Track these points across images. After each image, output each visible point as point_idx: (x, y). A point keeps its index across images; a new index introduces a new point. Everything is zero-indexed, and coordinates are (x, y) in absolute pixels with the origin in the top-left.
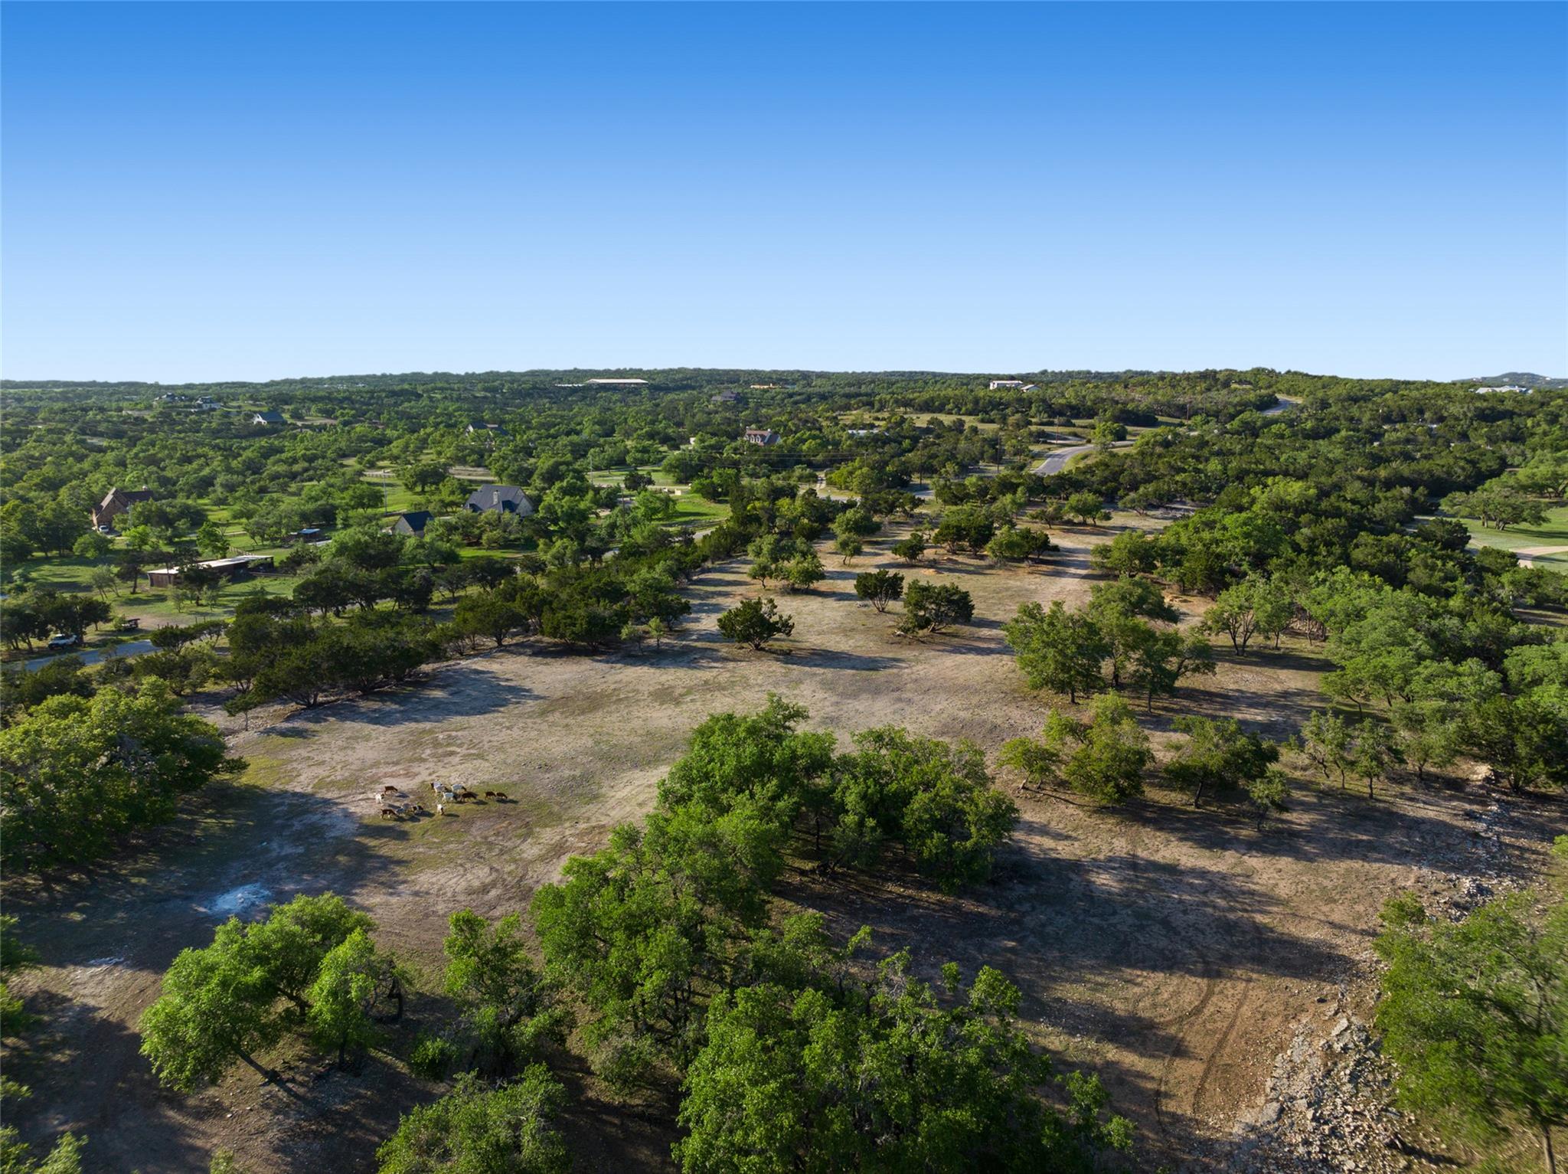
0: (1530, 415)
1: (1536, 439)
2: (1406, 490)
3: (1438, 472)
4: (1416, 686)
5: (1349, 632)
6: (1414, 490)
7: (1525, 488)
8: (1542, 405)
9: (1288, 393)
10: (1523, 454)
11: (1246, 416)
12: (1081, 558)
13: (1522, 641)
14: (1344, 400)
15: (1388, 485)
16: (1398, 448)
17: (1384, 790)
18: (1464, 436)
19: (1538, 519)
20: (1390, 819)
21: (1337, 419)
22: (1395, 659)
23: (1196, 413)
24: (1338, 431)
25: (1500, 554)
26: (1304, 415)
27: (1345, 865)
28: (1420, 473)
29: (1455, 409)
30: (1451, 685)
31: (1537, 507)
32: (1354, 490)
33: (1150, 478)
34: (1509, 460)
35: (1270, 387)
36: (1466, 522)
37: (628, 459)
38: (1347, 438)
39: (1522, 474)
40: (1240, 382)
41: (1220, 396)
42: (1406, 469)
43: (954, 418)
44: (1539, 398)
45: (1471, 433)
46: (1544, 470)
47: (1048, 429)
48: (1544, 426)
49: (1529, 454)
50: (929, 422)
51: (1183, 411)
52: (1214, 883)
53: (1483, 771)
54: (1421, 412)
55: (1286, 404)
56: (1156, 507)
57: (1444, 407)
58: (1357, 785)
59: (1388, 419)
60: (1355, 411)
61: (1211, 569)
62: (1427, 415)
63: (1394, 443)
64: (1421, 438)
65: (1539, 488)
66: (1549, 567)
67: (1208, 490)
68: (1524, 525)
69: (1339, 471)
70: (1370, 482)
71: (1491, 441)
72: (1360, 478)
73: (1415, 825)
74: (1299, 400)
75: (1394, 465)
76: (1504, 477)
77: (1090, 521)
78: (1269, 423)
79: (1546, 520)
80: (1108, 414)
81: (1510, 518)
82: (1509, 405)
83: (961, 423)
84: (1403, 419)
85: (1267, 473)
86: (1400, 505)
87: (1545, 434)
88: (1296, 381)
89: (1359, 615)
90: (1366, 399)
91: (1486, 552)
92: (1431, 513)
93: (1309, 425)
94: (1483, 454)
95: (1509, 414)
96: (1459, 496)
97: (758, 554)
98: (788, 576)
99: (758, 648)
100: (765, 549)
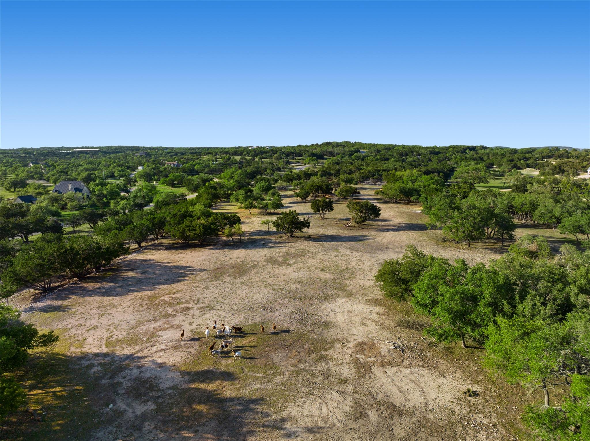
0: (446, 153)
2: (436, 174)
9: (361, 149)
11: (355, 155)
12: (365, 197)
18: (431, 160)
23: (337, 154)
26: (374, 155)
29: (422, 152)
35: (353, 147)
37: (116, 174)
43: (250, 157)
47: (289, 160)
50: (241, 159)
59: (402, 155)
60: (391, 153)
74: (367, 151)
78: (365, 157)
80: (307, 155)
83: (254, 159)
93: (378, 157)
97: (237, 200)
98: (265, 207)
99: (292, 236)
100: (241, 197)
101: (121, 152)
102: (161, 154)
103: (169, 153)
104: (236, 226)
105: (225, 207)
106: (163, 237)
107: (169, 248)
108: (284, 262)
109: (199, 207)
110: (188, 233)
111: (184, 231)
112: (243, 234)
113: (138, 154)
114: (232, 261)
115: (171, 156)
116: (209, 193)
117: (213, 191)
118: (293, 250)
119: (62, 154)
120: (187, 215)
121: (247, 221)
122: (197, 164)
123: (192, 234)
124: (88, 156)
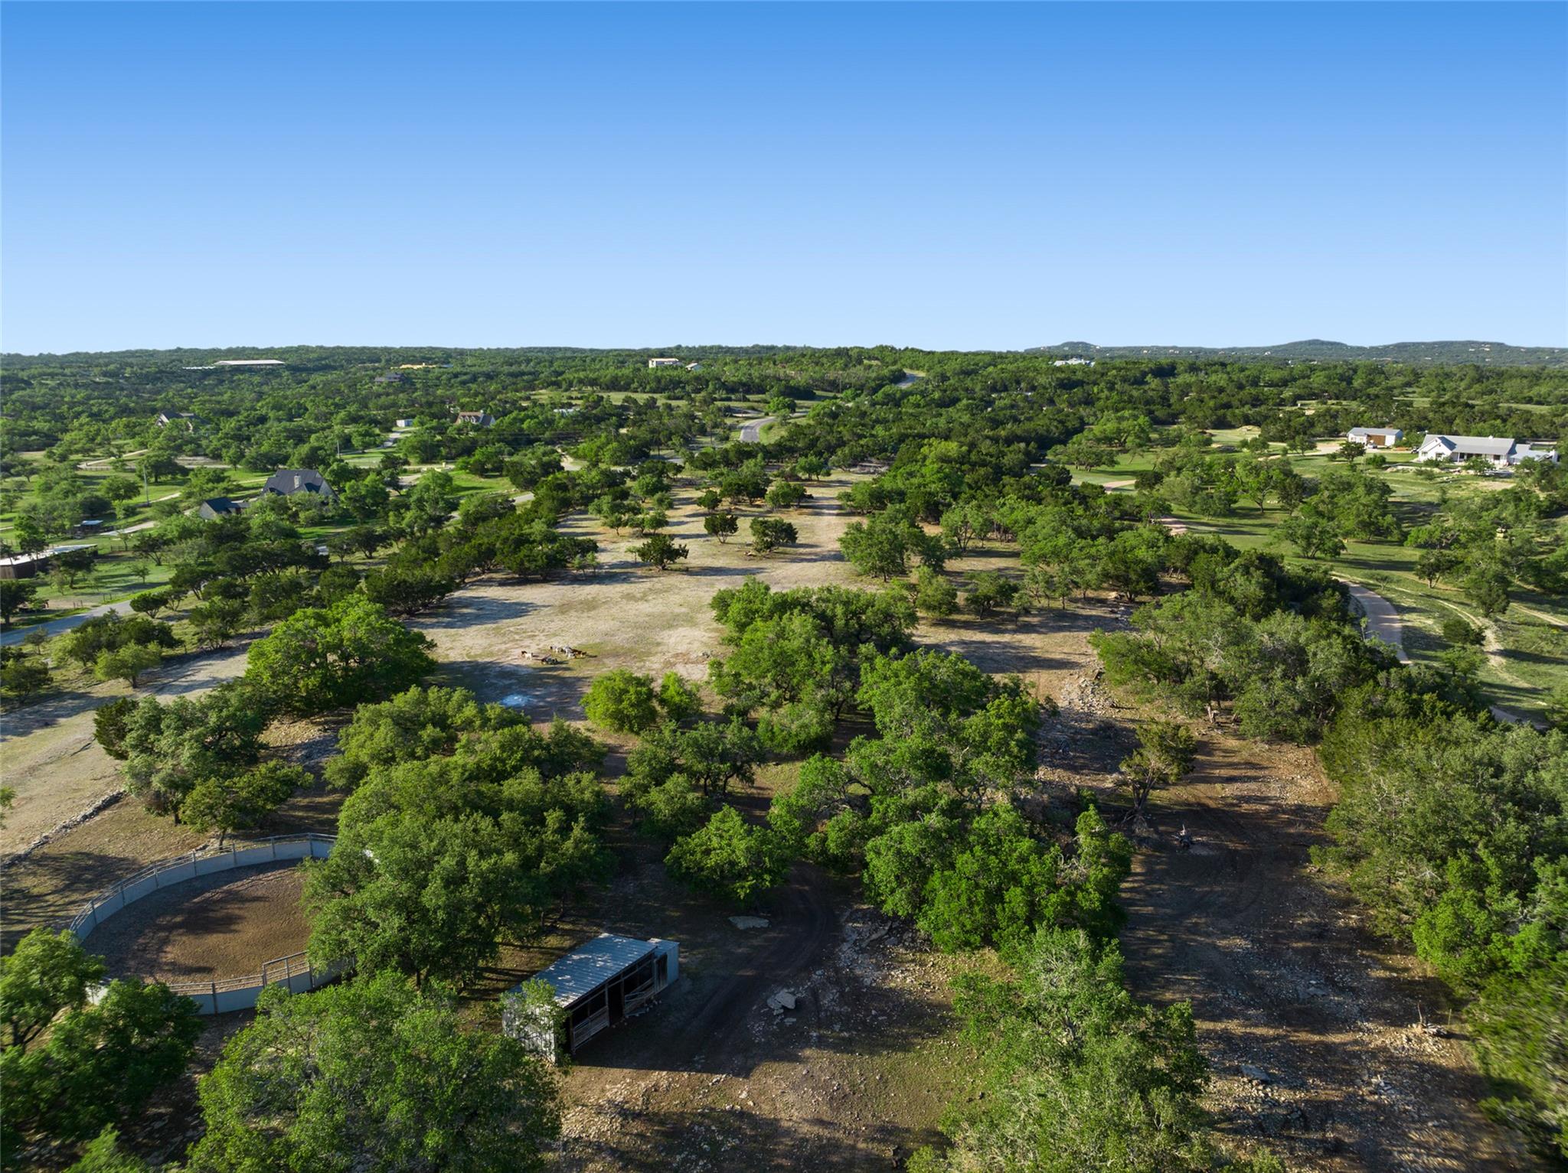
0: (1095, 383)
1: (1101, 403)
2: (1022, 445)
3: (1042, 431)
4: (1075, 553)
5: (1028, 532)
6: (1028, 444)
7: (1099, 440)
8: (1103, 375)
9: (911, 368)
10: (1095, 415)
11: (887, 389)
12: (825, 503)
13: (1122, 530)
14: (958, 374)
15: (1009, 441)
16: (1008, 412)
17: (1071, 607)
18: (1051, 402)
19: (1113, 463)
20: (1075, 617)
21: (956, 389)
22: (1062, 540)
23: (844, 388)
24: (958, 400)
25: (1094, 487)
26: (930, 387)
27: (1062, 634)
28: (1027, 431)
29: (1042, 380)
30: (1093, 551)
31: (1110, 454)
32: (986, 446)
33: (842, 443)
34: (1086, 420)
35: (895, 363)
36: (1068, 467)
38: (968, 406)
39: (1097, 429)
40: (869, 358)
41: (857, 372)
42: (1018, 430)
43: (646, 396)
44: (1099, 368)
45: (1056, 399)
46: (1111, 426)
47: (733, 404)
48: (1106, 392)
49: (1099, 414)
50: (625, 400)
51: (834, 386)
52: (1005, 645)
53: (1113, 595)
54: (1018, 382)
55: (913, 378)
56: (855, 466)
57: (1034, 378)
58: (1057, 604)
59: (994, 389)
60: (968, 383)
61: (928, 502)
62: (1023, 385)
63: (1002, 409)
64: (1021, 404)
65: (1108, 440)
66: (1125, 493)
67: (886, 450)
68: (1103, 467)
69: (971, 431)
70: (995, 440)
71: (1071, 405)
72: (987, 437)
73: (1087, 618)
74: (922, 374)
75: (1009, 426)
76: (1085, 433)
77: (814, 477)
78: (906, 394)
79: (1117, 463)
80: (775, 389)
81: (1094, 462)
82: (1079, 375)
83: (654, 401)
84: (1005, 389)
85: (923, 436)
86: (1021, 456)
87: (1107, 398)
88: (917, 357)
89: (1030, 521)
90: (974, 372)
91: (1085, 485)
92: (1041, 462)
93: (937, 395)
94: (1067, 415)
95: (1080, 383)
96: (1059, 448)
97: (599, 512)
98: (640, 524)
99: (664, 569)
100: (605, 508)
101: (335, 368)
102: (438, 378)
103: (456, 376)
104: (589, 556)
105: (580, 523)
106: (490, 571)
107: (503, 583)
108: (644, 598)
109: (538, 527)
110: (527, 564)
111: (522, 563)
112: (600, 566)
113: (383, 379)
114: (582, 598)
115: (464, 383)
116: (554, 499)
117: (561, 495)
118: (658, 586)
119: (194, 376)
120: (522, 541)
121: (610, 547)
122: (528, 417)
123: (533, 566)
124: (256, 379)
